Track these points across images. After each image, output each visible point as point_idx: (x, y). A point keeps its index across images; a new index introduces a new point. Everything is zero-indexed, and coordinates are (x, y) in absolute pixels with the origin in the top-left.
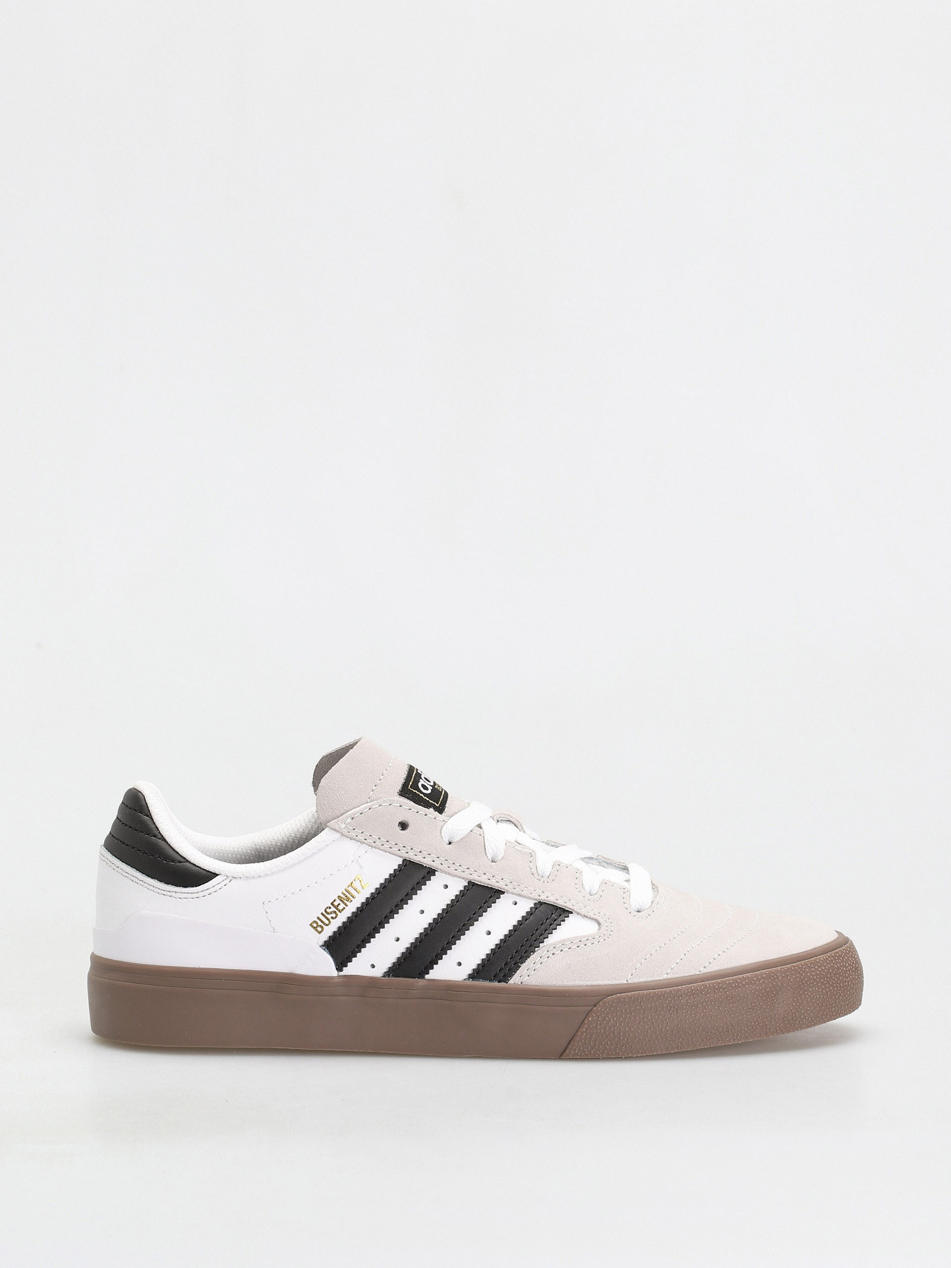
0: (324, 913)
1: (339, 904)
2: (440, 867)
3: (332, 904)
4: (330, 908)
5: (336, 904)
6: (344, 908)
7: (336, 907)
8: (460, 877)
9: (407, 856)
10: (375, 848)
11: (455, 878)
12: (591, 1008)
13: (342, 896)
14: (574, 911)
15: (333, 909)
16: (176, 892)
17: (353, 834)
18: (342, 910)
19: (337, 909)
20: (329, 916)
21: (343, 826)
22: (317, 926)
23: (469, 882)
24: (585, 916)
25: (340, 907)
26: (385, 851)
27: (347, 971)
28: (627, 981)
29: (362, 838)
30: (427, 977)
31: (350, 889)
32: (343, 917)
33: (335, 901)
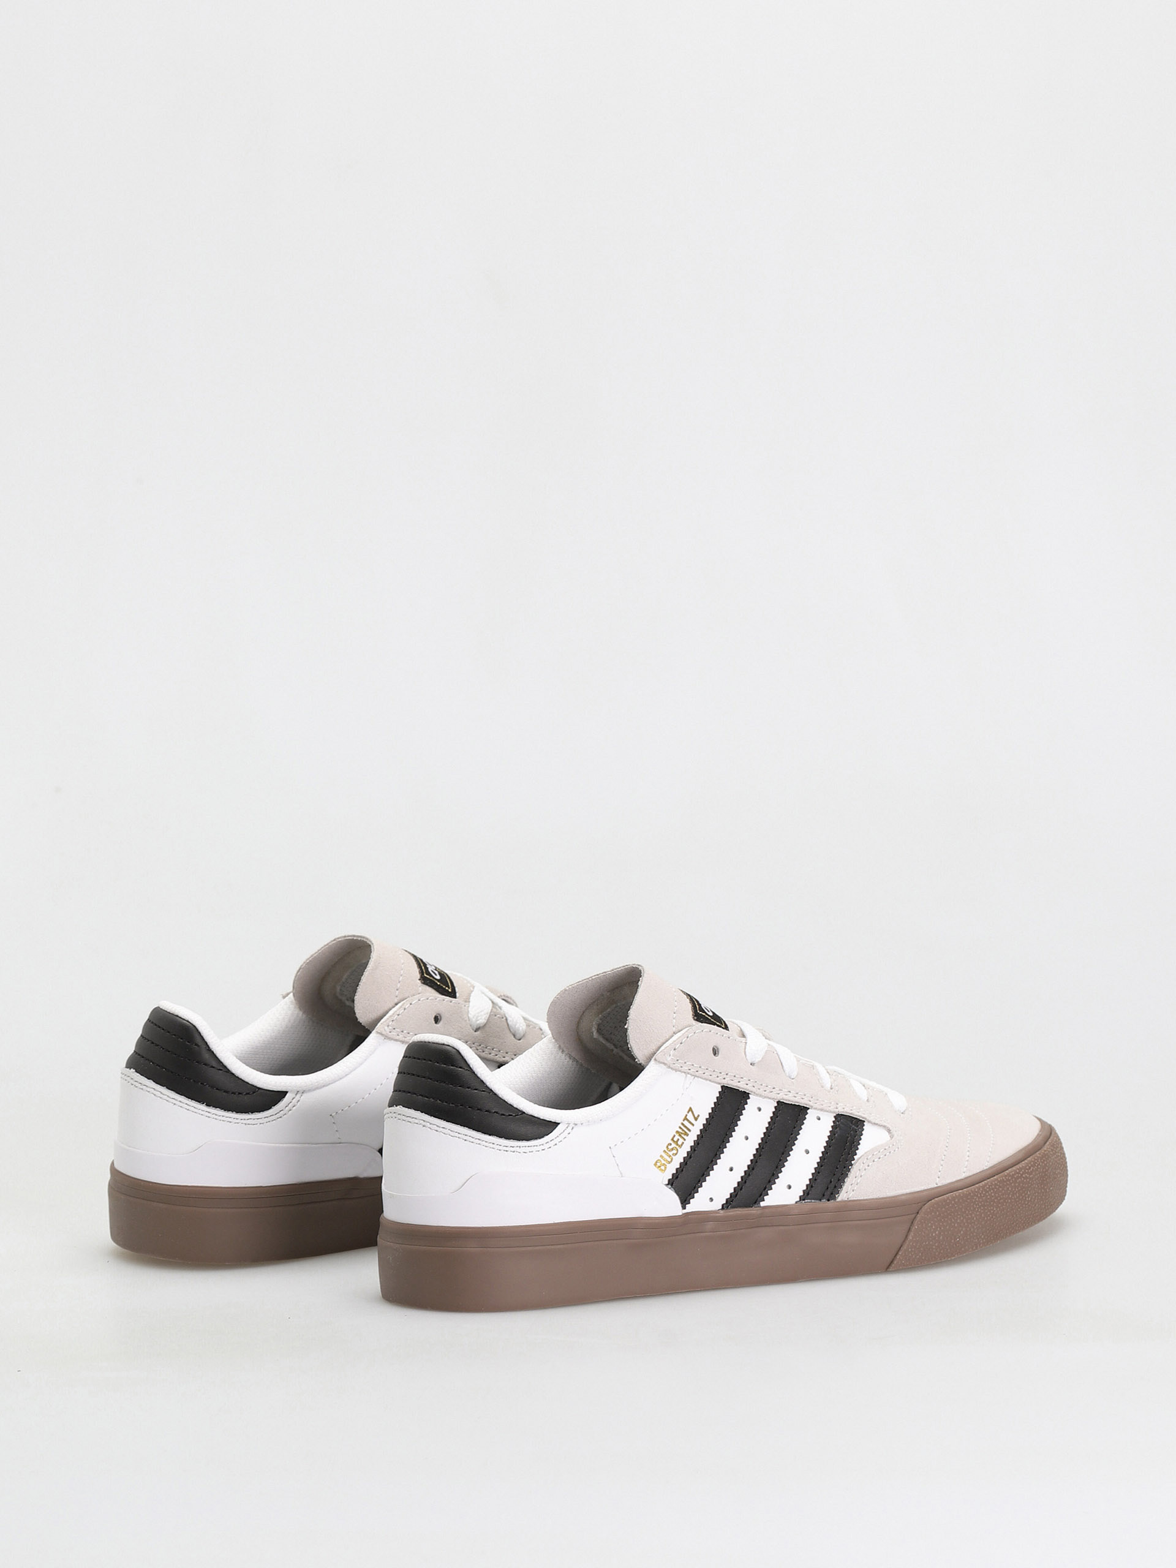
0: (666, 1149)
1: (678, 1140)
2: (754, 1089)
3: (672, 1139)
4: (671, 1144)
5: (675, 1139)
6: (683, 1143)
7: (676, 1143)
8: (770, 1098)
9: (726, 1082)
10: (698, 1077)
11: (765, 1099)
12: (914, 1216)
13: (680, 1130)
14: (866, 1119)
15: (674, 1145)
16: (520, 1147)
17: (678, 1065)
18: (682, 1145)
19: (677, 1145)
20: (671, 1153)
21: (669, 1059)
22: (659, 1165)
23: (778, 1102)
24: (875, 1124)
25: (680, 1143)
26: (706, 1079)
27: (690, 1208)
28: (937, 1184)
29: (685, 1068)
30: (762, 1204)
31: (686, 1123)
32: (683, 1153)
33: (674, 1136)
